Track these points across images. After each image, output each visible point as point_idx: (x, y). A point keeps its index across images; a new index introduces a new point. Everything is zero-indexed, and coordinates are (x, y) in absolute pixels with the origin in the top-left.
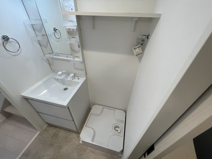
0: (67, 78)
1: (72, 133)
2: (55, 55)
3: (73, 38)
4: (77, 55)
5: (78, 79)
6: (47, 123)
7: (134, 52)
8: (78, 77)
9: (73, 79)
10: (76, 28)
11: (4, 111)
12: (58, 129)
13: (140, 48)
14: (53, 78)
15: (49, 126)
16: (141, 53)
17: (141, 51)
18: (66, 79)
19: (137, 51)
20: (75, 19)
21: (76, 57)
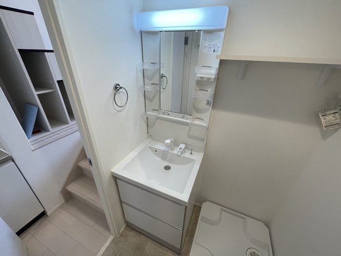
0: (172, 150)
1: (167, 251)
2: (164, 114)
3: (201, 91)
4: (199, 115)
5: (191, 153)
6: (126, 222)
7: (323, 121)
8: (192, 150)
9: (182, 153)
10: (214, 77)
11: (66, 189)
12: (142, 236)
13: (337, 115)
14: (149, 147)
15: (127, 227)
16: (338, 124)
17: (339, 120)
18: (170, 151)
19: (328, 119)
20: (216, 65)
21: (196, 118)
